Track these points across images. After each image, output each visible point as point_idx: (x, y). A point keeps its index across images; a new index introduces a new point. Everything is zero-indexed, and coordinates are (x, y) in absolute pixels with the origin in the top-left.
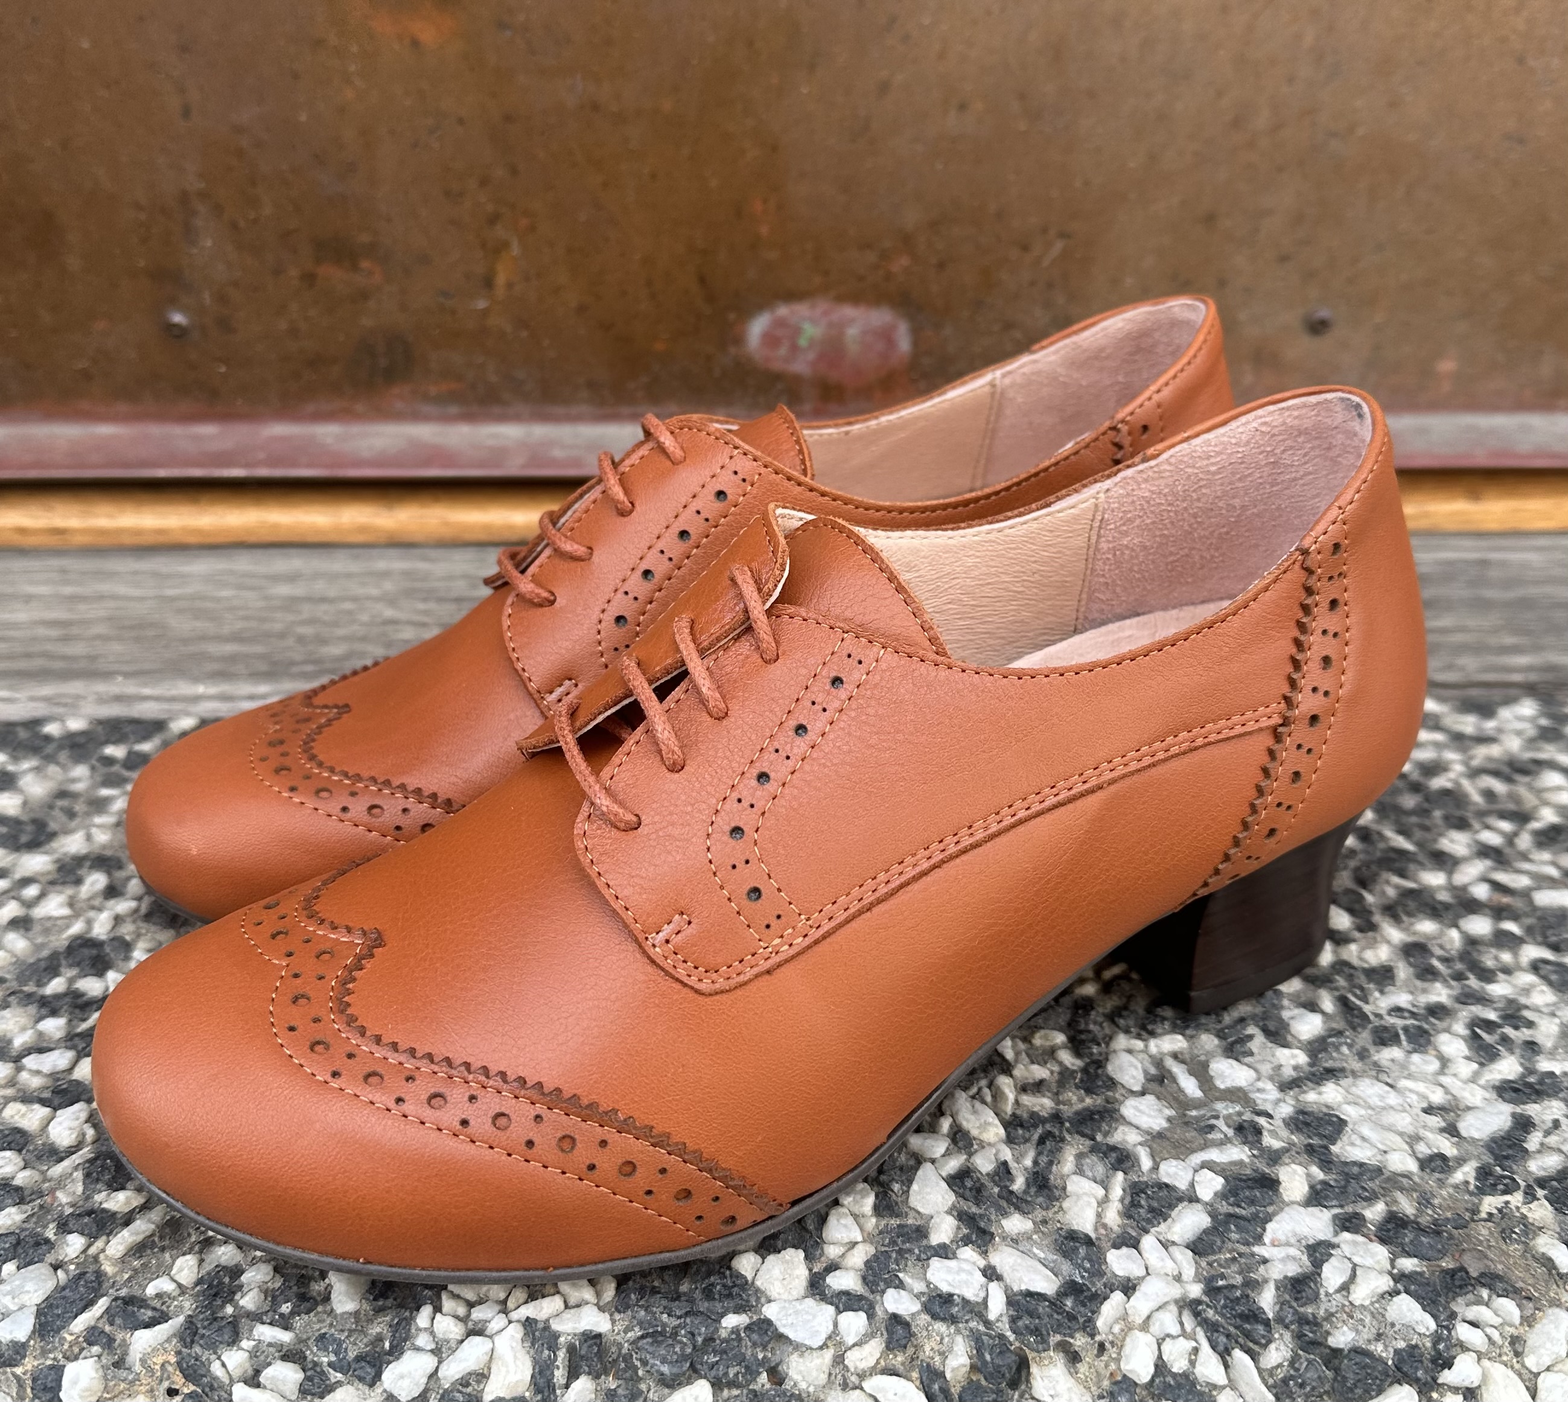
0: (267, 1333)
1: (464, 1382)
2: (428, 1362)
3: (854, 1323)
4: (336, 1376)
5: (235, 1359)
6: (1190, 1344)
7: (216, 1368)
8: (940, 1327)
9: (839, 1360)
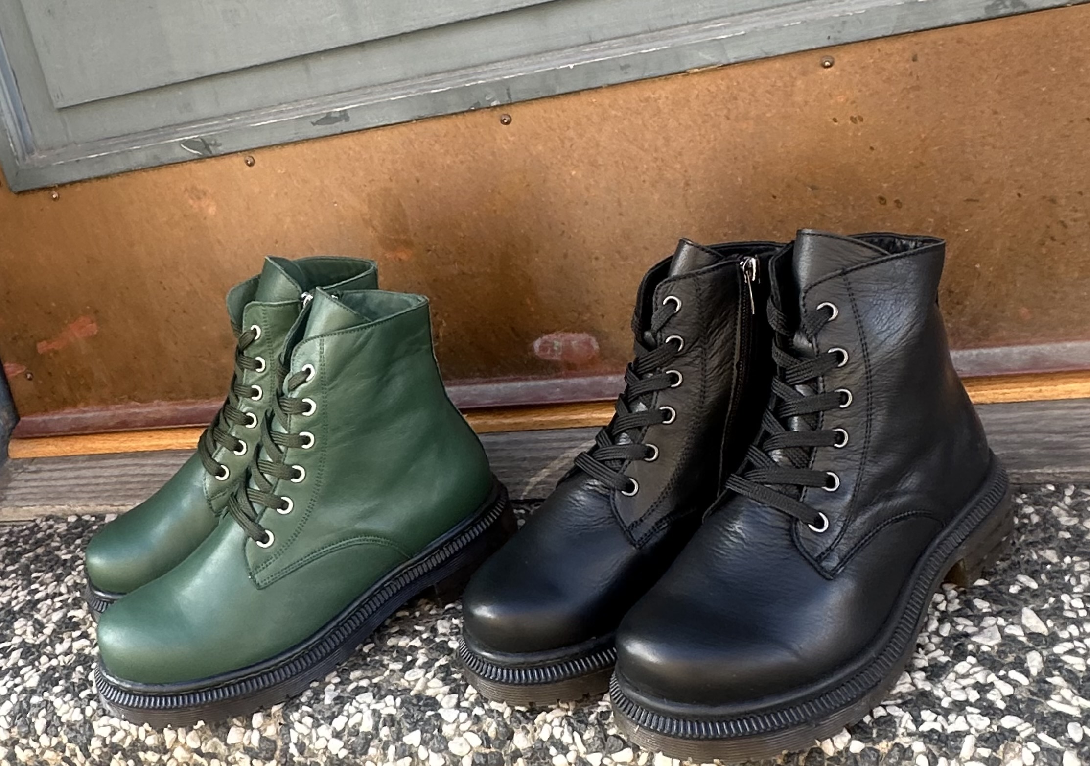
0: (305, 708)
1: (354, 726)
2: (346, 719)
3: (464, 716)
4: (322, 722)
5: (295, 716)
6: (561, 729)
7: (291, 717)
8: (489, 720)
9: (458, 727)
